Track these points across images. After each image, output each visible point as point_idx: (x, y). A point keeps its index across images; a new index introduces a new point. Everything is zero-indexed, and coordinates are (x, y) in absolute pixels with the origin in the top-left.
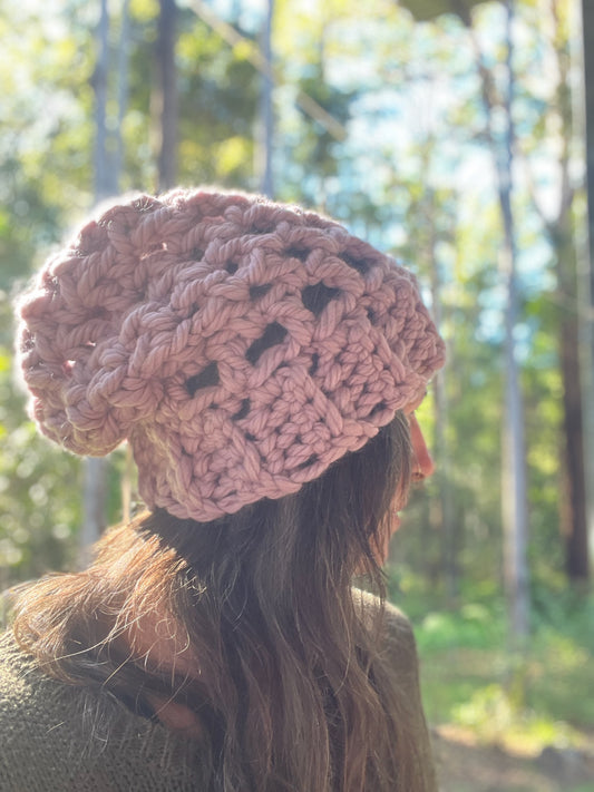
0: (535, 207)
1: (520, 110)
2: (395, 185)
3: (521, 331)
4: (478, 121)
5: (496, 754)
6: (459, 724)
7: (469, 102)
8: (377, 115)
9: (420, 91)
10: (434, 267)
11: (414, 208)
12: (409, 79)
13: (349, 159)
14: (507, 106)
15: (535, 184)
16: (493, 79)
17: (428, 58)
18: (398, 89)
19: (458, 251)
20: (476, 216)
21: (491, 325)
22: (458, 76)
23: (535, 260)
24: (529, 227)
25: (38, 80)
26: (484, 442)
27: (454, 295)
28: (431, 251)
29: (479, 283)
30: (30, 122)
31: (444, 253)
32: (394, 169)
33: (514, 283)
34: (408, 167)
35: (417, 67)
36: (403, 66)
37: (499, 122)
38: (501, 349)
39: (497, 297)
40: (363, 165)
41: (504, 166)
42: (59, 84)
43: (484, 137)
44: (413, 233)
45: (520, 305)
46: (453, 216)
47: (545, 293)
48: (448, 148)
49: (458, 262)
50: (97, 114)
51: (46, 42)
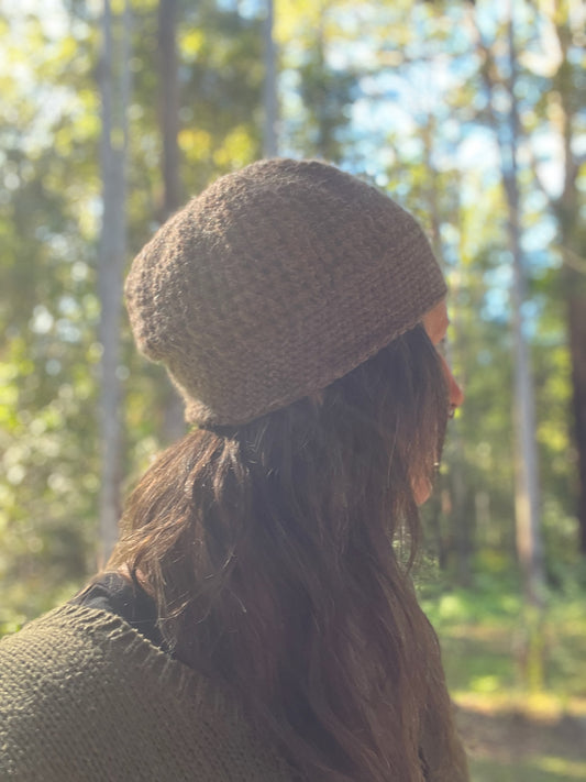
0: (538, 185)
1: (524, 88)
2: (400, 167)
3: (530, 309)
4: (479, 101)
5: (517, 724)
7: (469, 82)
8: (377, 98)
9: (418, 73)
12: (407, 61)
14: (509, 86)
15: (537, 161)
17: (427, 39)
19: (462, 230)
20: (480, 198)
21: (497, 302)
22: (457, 56)
23: (540, 237)
24: (533, 204)
26: (494, 420)
29: (484, 262)
31: (448, 233)
32: (396, 151)
34: (411, 149)
35: (414, 49)
36: (401, 47)
37: (502, 102)
39: (503, 276)
40: (365, 148)
43: (486, 118)
45: (526, 285)
46: (456, 197)
48: (450, 129)
49: (462, 241)
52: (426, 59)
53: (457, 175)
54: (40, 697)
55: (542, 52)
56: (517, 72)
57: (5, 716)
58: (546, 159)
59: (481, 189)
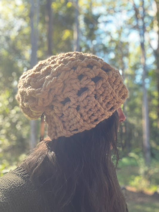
0: (150, 46)
1: (146, 20)
2: (112, 41)
3: (147, 80)
4: (134, 23)
5: (141, 194)
6: (131, 186)
7: (132, 18)
8: (106, 22)
9: (118, 15)
10: (123, 63)
11: (117, 47)
12: (115, 12)
13: (99, 35)
14: (143, 19)
15: (150, 40)
16: (138, 11)
17: (121, 6)
18: (112, 15)
19: (129, 59)
20: (134, 49)
21: (138, 79)
22: (129, 11)
23: (151, 60)
24: (149, 51)
25: (15, 15)
26: (137, 111)
27: (128, 71)
28: (122, 59)
29: (135, 68)
30: (13, 27)
31: (125, 60)
32: (111, 37)
33: (145, 67)
34: (115, 36)
35: (117, 8)
36: (113, 8)
37: (141, 23)
38: (142, 85)
39: (141, 71)
40: (103, 36)
41: (142, 35)
42: (20, 17)
43: (136, 27)
44: (117, 55)
45: (146, 74)
46: (127, 49)
47: (153, 70)
48: (126, 31)
49: (129, 62)
50: (31, 25)
51: (16, 6)
52: (120, 11)
53: (128, 44)
54: (11, 187)
55: (152, 10)
56: (145, 15)
57: (2, 190)
58: (153, 39)
59: (135, 47)
